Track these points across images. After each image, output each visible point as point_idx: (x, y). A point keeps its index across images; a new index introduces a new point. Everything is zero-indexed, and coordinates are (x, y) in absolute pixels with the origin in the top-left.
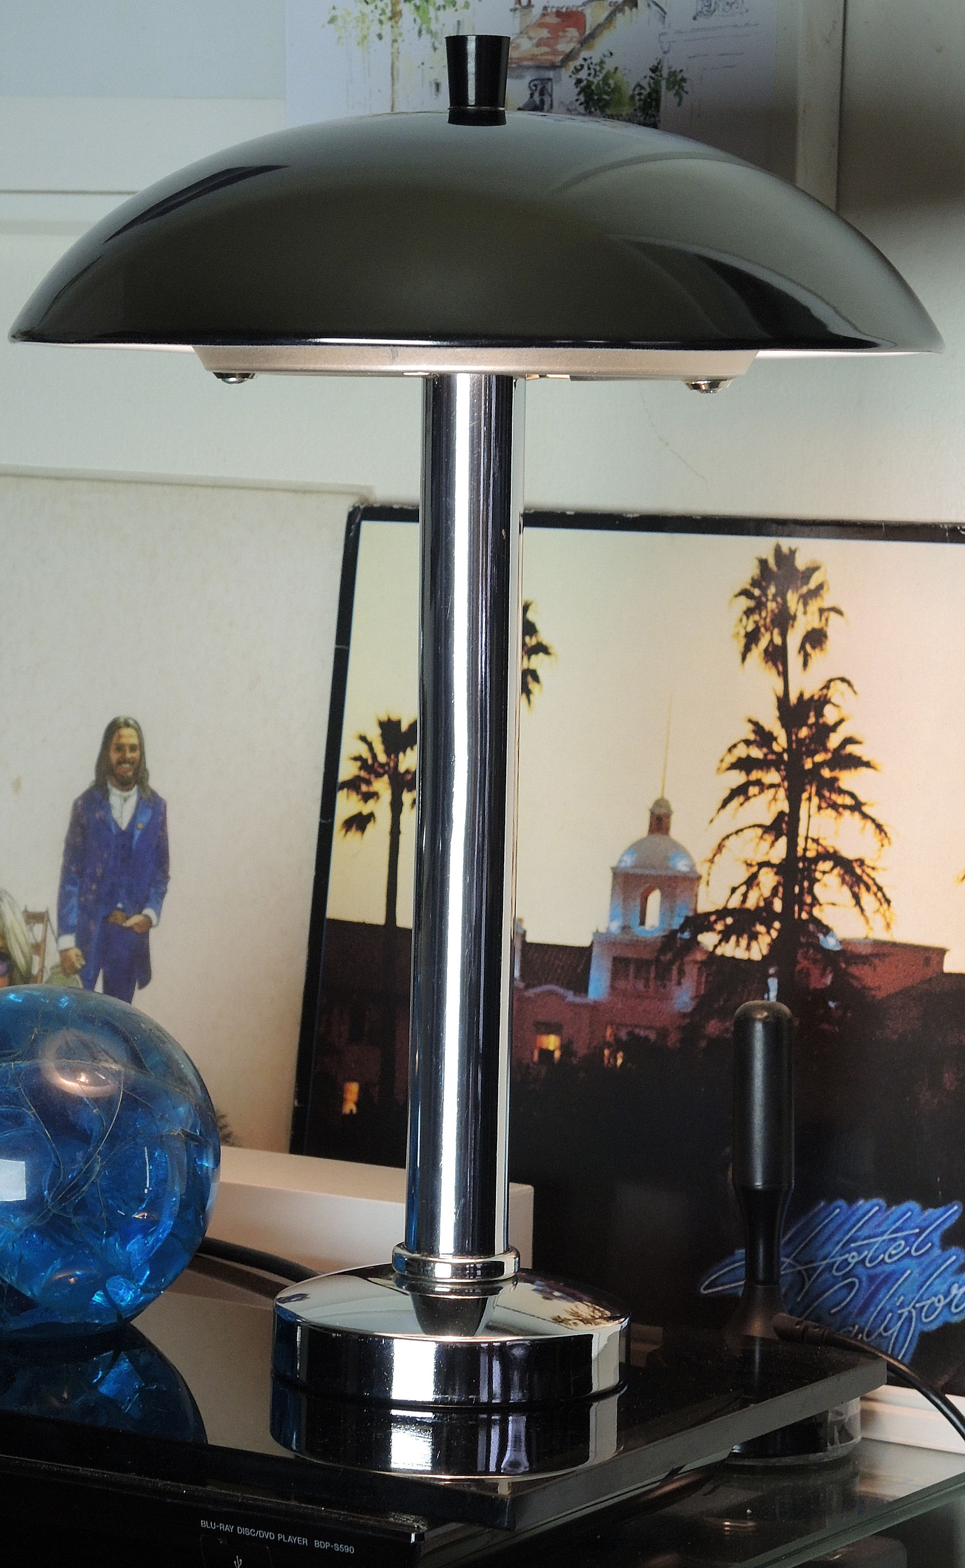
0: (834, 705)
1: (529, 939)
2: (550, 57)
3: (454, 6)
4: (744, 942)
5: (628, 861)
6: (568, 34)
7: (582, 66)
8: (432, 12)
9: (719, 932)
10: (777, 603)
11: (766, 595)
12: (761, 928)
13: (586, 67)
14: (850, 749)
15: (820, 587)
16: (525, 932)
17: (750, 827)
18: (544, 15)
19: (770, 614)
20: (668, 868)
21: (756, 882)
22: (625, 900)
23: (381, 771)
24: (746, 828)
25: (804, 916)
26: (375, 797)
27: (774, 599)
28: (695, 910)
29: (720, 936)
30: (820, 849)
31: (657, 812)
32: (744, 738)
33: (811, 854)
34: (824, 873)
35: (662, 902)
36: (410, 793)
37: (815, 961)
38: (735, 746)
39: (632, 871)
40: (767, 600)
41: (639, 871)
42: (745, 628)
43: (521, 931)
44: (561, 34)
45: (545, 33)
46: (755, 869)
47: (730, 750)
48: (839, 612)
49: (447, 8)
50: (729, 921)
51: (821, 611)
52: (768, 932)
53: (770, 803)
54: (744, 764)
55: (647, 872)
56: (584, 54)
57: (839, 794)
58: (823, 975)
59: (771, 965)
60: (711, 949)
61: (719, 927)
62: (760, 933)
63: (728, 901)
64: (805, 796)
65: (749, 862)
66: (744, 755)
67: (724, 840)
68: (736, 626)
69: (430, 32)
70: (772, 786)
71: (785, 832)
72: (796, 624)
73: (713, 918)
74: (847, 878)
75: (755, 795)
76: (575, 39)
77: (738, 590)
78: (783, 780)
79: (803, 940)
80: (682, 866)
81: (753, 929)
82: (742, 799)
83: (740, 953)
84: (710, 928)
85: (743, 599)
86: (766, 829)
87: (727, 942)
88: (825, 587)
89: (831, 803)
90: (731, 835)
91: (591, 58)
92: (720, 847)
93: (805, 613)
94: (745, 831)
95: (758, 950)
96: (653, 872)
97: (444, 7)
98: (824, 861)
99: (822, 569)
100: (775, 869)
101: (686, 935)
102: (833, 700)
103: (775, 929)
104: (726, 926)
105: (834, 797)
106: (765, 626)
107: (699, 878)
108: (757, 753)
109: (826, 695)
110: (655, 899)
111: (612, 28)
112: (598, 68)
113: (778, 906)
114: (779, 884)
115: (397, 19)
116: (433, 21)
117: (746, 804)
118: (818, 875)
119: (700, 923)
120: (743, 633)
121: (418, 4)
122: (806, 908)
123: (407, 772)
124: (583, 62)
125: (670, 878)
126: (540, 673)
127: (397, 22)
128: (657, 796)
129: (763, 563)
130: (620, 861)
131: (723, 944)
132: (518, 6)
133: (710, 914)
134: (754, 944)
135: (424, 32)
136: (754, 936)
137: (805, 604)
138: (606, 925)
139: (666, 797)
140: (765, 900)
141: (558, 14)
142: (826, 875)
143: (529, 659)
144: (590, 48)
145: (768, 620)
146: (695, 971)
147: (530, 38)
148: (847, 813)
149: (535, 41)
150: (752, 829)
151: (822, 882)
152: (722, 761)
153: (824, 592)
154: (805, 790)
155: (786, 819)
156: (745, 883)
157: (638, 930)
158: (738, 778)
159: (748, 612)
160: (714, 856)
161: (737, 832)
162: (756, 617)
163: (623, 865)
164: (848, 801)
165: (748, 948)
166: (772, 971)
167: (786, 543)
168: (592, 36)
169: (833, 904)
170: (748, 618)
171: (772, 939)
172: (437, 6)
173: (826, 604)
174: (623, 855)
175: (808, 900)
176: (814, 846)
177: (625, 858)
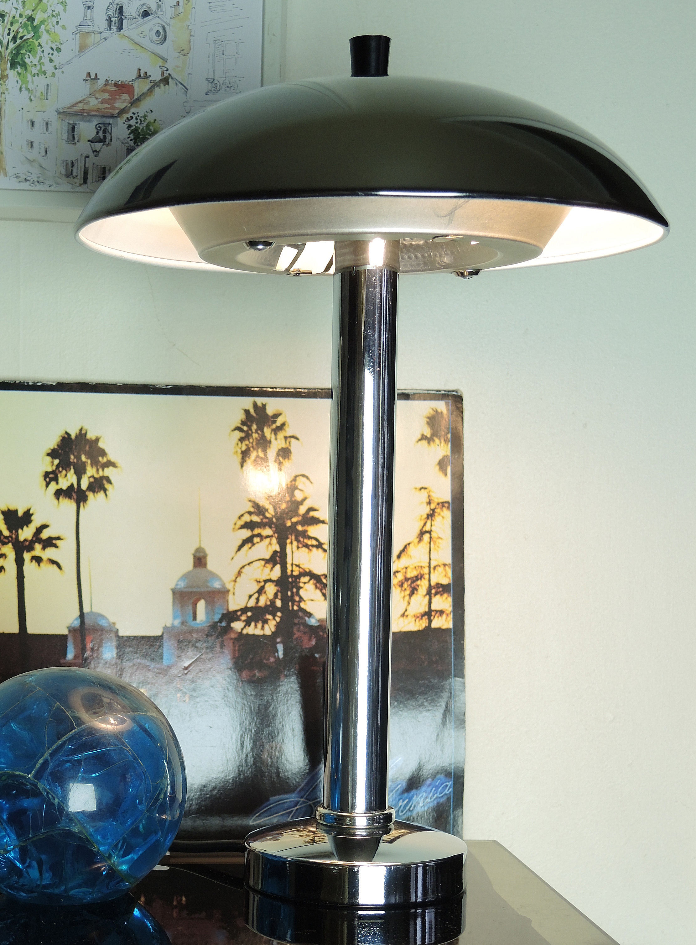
0: (300, 490)
1: (121, 634)
2: (110, 111)
3: (45, 75)
4: (259, 625)
5: (182, 585)
6: (123, 98)
7: (132, 117)
8: (29, 78)
9: (244, 621)
10: (258, 434)
11: (251, 430)
12: (269, 617)
13: (134, 118)
14: (312, 514)
15: (283, 425)
16: (118, 630)
17: (256, 561)
18: (106, 85)
19: (255, 440)
20: (208, 587)
21: (263, 591)
22: (182, 607)
23: (6, 541)
24: (254, 561)
25: (295, 608)
26: (4, 557)
27: (256, 432)
28: (228, 610)
29: (244, 623)
30: (301, 570)
31: (198, 555)
32: (247, 510)
33: (296, 573)
34: (305, 583)
35: (206, 607)
36: (28, 553)
37: (305, 633)
38: (242, 515)
39: (185, 590)
40: (252, 433)
41: (190, 590)
42: (241, 448)
43: (115, 630)
44: (117, 97)
45: (106, 96)
46: (262, 584)
47: (240, 518)
48: (297, 439)
49: (40, 75)
50: (249, 614)
51: (286, 438)
52: (274, 619)
53: (268, 546)
54: (249, 525)
55: (195, 590)
56: (133, 110)
57: (309, 539)
58: (310, 640)
59: (278, 637)
60: (240, 631)
61: (244, 618)
62: (269, 620)
63: (247, 603)
64: (288, 541)
65: (258, 580)
66: (248, 520)
67: (241, 568)
68: (235, 447)
69: (27, 89)
70: (267, 537)
71: (279, 562)
72: (272, 446)
73: (239, 613)
74: (318, 585)
75: (258, 543)
76: (127, 101)
77: (233, 427)
78: (274, 533)
79: (296, 621)
80: (217, 585)
81: (265, 617)
82: (250, 545)
83: (258, 632)
84: (238, 619)
85: (237, 432)
86: (267, 561)
87: (249, 626)
88: (286, 424)
89: (305, 544)
90: (246, 565)
91: (138, 113)
92: (239, 573)
93: (276, 439)
94: (254, 563)
95: (269, 629)
96: (199, 590)
97: (38, 74)
98: (304, 576)
99: (283, 415)
100: (275, 583)
101: (224, 624)
102: (299, 487)
103: (279, 617)
104: (248, 617)
105: (306, 541)
106: (253, 447)
107: (228, 591)
108: (256, 519)
109: (295, 484)
110: (201, 605)
111: (152, 96)
112: (143, 119)
113: (278, 603)
114: (278, 591)
115: (5, 80)
116: (30, 83)
117: (253, 548)
118: (301, 585)
119: (231, 616)
120: (239, 451)
121: (20, 72)
122: (296, 603)
123: (25, 540)
124: (132, 115)
125: (209, 592)
126: (111, 478)
127: (4, 82)
128: (197, 546)
129: (247, 412)
130: (177, 585)
131: (247, 627)
132: (88, 78)
133: (236, 611)
134: (266, 626)
135: (23, 89)
136: (265, 622)
137: (276, 434)
138: (171, 622)
139: (203, 546)
140: (270, 601)
141: (116, 85)
142: (306, 584)
143: (103, 470)
144: (138, 107)
145: (254, 444)
146: (231, 644)
147: (97, 98)
148: (314, 549)
149: (100, 100)
150: (258, 562)
151: (304, 588)
152: (235, 524)
153: (286, 427)
154: (288, 538)
155: (279, 554)
156: (257, 592)
157: (192, 623)
158: (246, 533)
159: (242, 440)
160: (236, 578)
161: (249, 564)
162: (247, 442)
163: (179, 587)
164: (314, 543)
165: (263, 628)
166: (278, 640)
167: (260, 401)
168: (138, 100)
169: (312, 600)
170: (242, 443)
171: (277, 623)
172: (33, 74)
173: (288, 435)
174: (178, 581)
175: (297, 599)
176: (297, 569)
177: (180, 583)
